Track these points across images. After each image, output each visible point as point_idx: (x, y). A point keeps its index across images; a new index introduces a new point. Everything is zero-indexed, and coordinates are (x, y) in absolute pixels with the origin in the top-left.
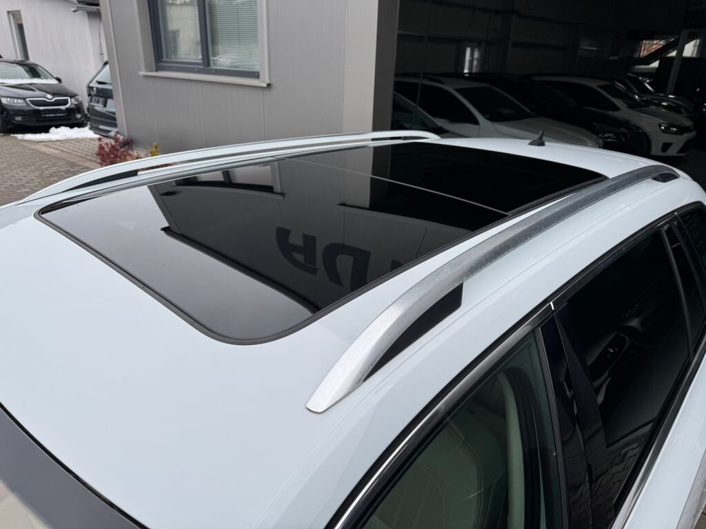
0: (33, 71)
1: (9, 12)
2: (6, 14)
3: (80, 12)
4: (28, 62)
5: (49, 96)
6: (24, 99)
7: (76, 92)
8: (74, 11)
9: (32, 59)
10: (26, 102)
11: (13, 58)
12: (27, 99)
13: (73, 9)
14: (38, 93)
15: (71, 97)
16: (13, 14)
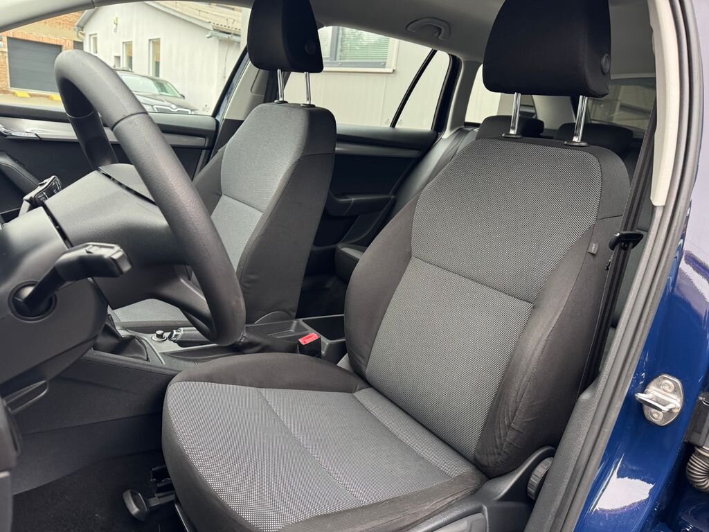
0: (161, 86)
1: (150, 40)
2: (148, 41)
3: (212, 38)
4: (157, 78)
5: (173, 106)
6: (152, 106)
7: (197, 108)
8: (208, 38)
9: (162, 77)
10: (153, 109)
11: (147, 75)
12: (155, 107)
13: (208, 36)
14: (166, 103)
15: (192, 110)
16: (153, 43)
